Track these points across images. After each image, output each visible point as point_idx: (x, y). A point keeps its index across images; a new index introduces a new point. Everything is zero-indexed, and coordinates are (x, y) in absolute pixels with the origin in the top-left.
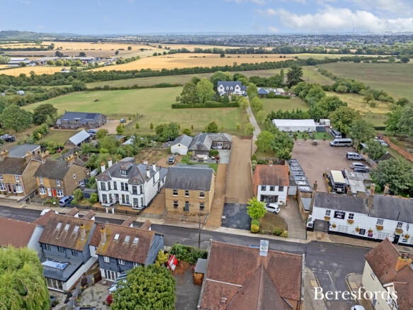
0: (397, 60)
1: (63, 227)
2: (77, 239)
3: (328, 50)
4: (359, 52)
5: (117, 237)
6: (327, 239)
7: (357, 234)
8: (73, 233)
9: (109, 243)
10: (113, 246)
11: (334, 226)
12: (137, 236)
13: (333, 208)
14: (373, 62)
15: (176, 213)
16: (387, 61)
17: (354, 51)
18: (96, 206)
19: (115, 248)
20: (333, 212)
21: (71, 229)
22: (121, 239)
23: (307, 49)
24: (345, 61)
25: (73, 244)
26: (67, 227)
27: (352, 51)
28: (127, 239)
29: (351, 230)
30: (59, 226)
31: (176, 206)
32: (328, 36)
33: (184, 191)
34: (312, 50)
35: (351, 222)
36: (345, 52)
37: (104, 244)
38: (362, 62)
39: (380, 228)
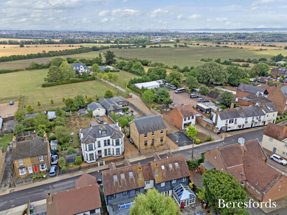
0: (140, 46)
1: (119, 178)
2: (136, 181)
3: (98, 41)
4: (116, 42)
5: (163, 167)
6: (228, 135)
7: (238, 128)
8: (130, 178)
9: (161, 174)
10: (164, 174)
11: (230, 128)
12: (176, 162)
13: (228, 119)
14: (129, 48)
15: (146, 149)
16: (135, 47)
17: (113, 42)
18: (83, 165)
19: (167, 175)
20: (229, 120)
21: (127, 176)
22: (167, 168)
23: (84, 41)
24: (113, 47)
25: (135, 185)
26: (123, 176)
27: (112, 41)
28: (171, 166)
29: (236, 127)
30: (115, 178)
31: (146, 144)
32: (90, 33)
33: (151, 133)
34: (87, 41)
35: (236, 123)
36: (108, 42)
37: (157, 176)
38: (123, 48)
39: (246, 122)
